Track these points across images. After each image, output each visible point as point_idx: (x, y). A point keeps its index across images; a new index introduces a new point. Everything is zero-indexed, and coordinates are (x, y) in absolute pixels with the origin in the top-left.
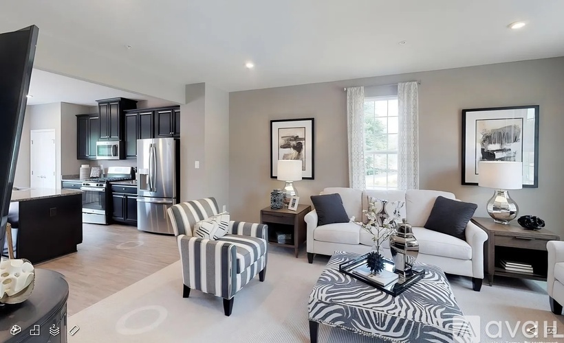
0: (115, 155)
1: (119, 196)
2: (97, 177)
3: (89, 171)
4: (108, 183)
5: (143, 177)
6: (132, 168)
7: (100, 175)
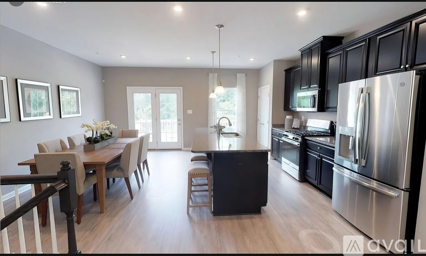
0: (314, 107)
1: (314, 155)
2: (297, 129)
3: (291, 121)
4: (303, 137)
5: (345, 138)
6: (332, 123)
7: (301, 126)
